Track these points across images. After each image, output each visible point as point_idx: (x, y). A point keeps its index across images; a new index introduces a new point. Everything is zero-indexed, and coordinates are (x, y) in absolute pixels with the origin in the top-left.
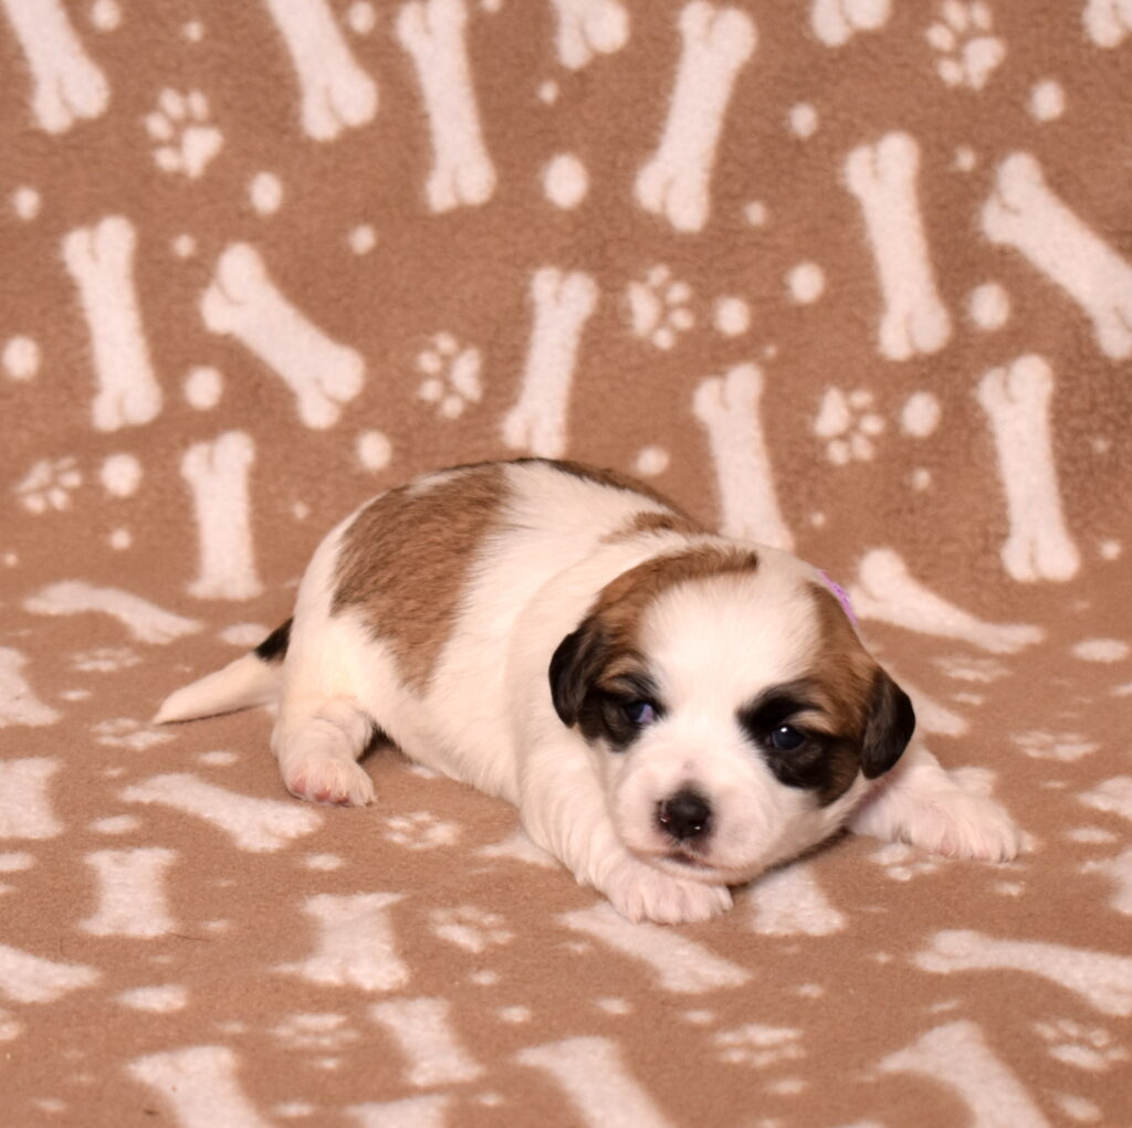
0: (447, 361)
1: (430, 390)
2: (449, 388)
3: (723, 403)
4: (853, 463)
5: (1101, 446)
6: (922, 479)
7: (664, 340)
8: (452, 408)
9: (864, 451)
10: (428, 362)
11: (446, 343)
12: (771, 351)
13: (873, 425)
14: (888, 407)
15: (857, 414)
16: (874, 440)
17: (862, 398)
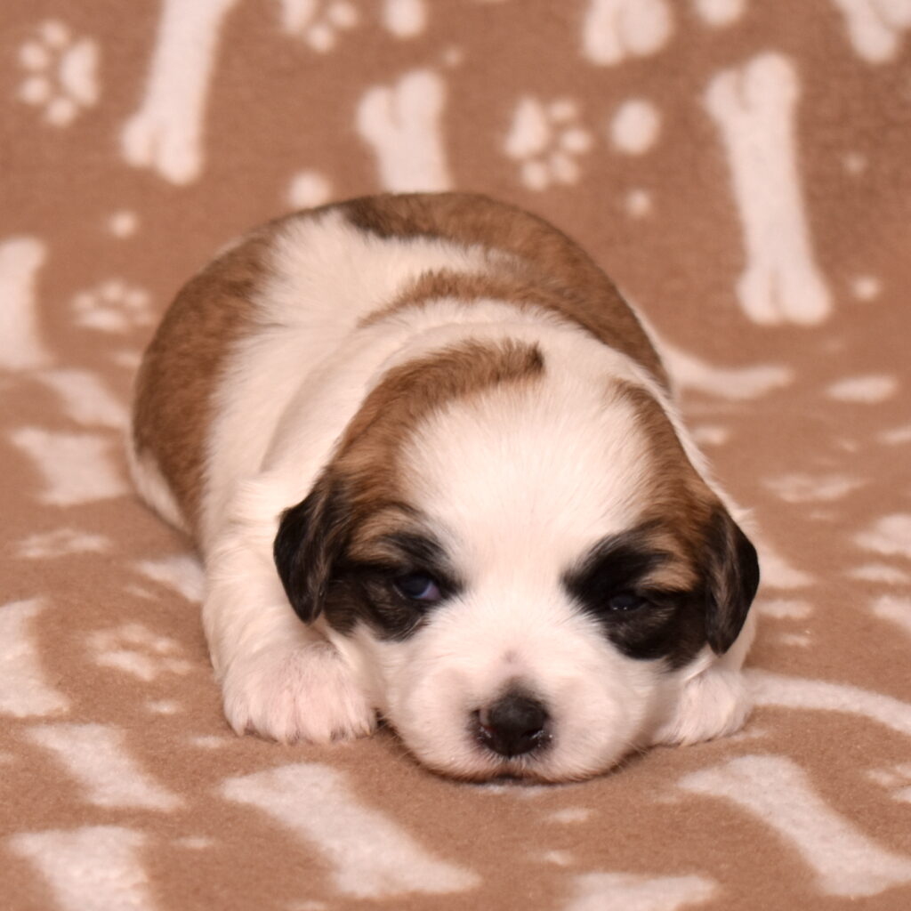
0: (56, 57)
1: (34, 91)
2: (58, 88)
3: (395, 119)
4: (555, 188)
5: (855, 164)
6: (639, 203)
7: (321, 39)
8: (61, 113)
9: (567, 172)
10: (33, 56)
11: (55, 33)
12: (453, 57)
13: (577, 141)
14: (596, 117)
15: (558, 129)
16: (580, 159)
17: (564, 110)
